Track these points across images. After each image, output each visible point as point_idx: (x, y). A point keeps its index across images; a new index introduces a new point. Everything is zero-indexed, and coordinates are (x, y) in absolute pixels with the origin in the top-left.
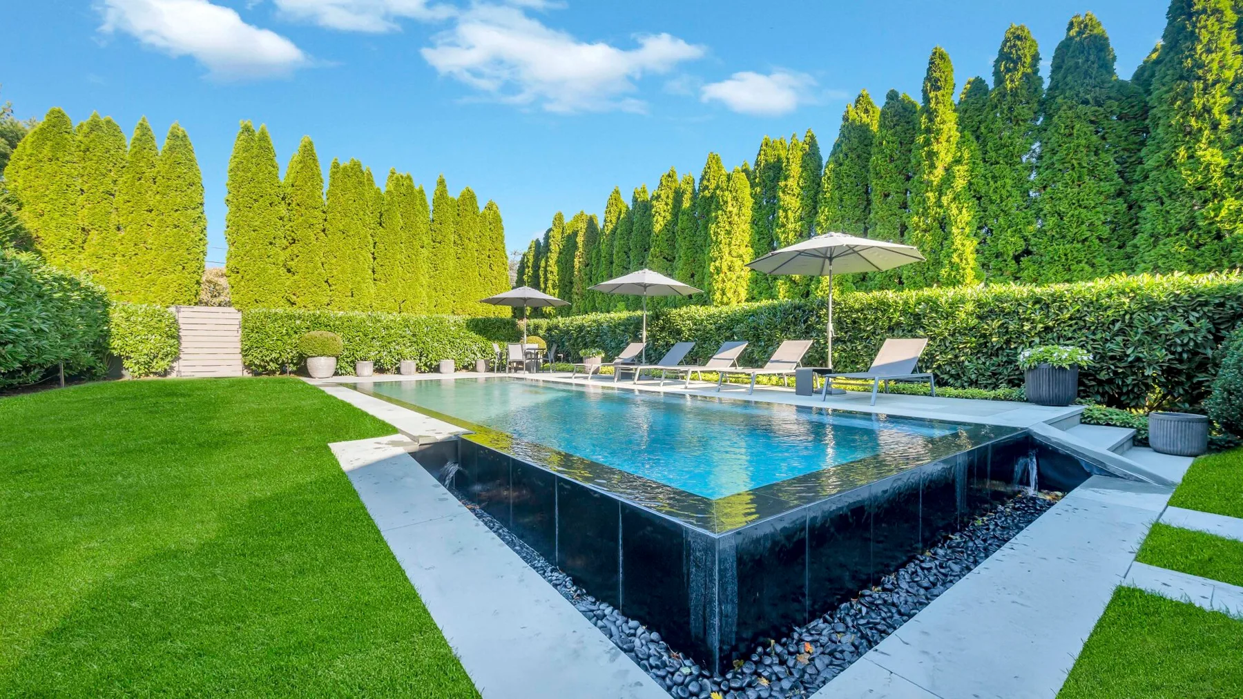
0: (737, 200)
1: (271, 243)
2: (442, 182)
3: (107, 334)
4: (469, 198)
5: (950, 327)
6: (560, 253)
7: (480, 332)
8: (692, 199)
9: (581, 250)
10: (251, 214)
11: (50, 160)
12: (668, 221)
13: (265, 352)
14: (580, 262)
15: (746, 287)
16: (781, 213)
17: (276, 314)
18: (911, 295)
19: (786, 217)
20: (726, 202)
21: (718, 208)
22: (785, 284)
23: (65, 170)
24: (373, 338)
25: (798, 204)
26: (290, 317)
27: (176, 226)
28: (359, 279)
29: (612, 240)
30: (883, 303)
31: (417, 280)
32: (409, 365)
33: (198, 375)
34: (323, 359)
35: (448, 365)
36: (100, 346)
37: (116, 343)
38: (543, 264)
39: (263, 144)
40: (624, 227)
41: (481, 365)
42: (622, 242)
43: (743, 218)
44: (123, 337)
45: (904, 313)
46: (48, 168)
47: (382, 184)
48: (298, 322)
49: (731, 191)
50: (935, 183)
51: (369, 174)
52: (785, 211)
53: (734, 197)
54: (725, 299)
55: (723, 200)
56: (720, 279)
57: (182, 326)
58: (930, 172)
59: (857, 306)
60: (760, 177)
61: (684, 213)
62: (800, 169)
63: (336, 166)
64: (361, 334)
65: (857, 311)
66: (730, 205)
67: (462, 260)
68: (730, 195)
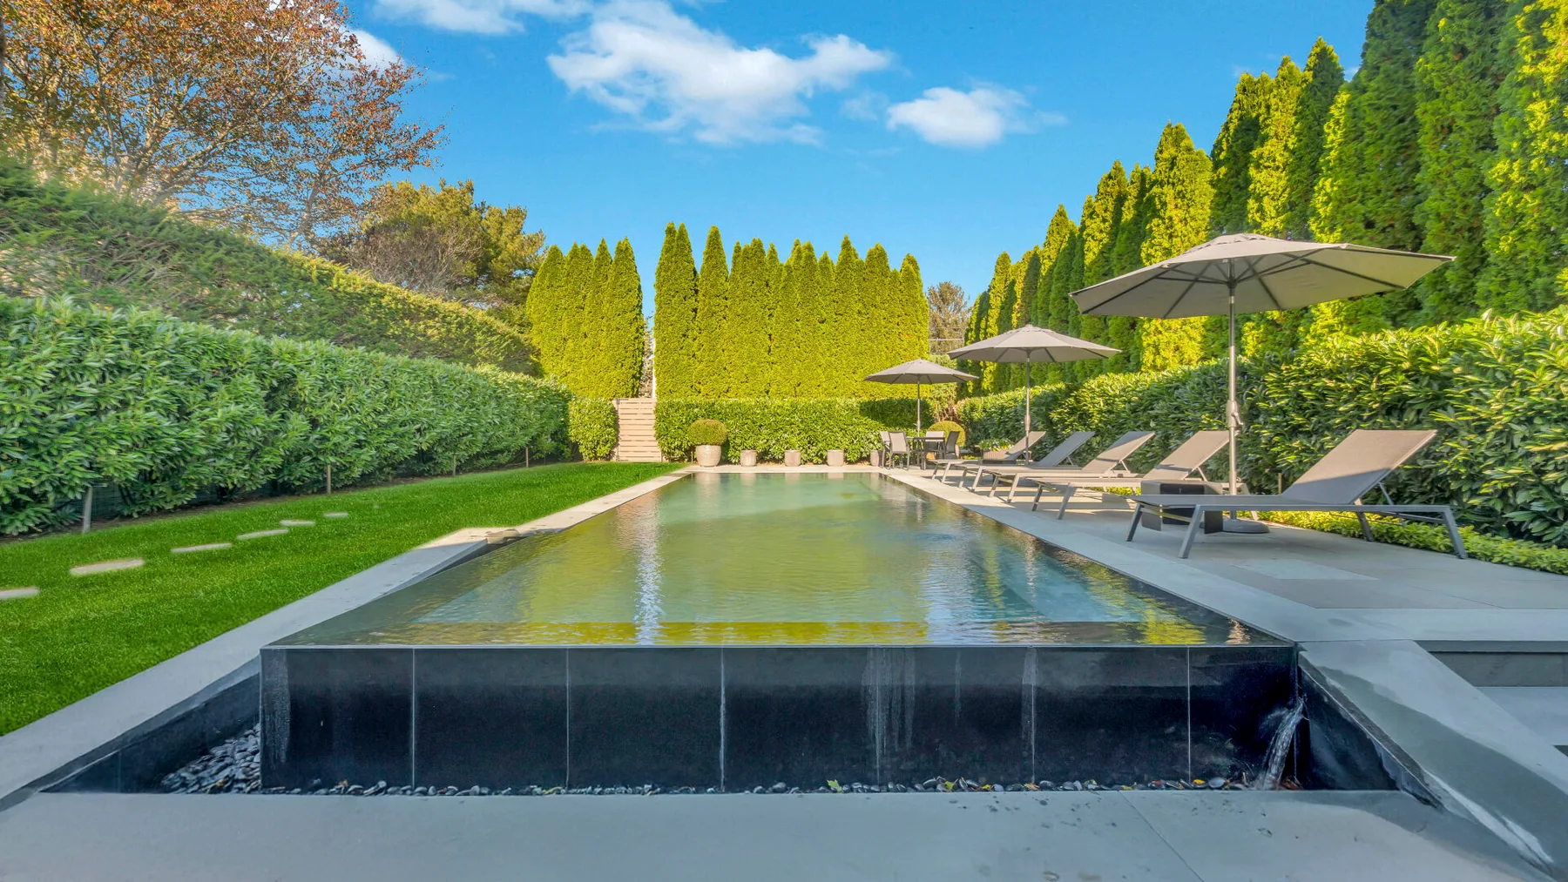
0: (1184, 197)
1: (684, 335)
2: (846, 245)
3: (565, 425)
4: (879, 256)
5: (1520, 404)
6: (1002, 308)
7: (875, 418)
8: (1136, 206)
9: (1019, 301)
10: (669, 311)
11: (548, 287)
12: (1105, 245)
13: (670, 440)
14: (1018, 318)
15: (1199, 339)
16: (1252, 204)
17: (678, 403)
18: (1434, 336)
19: (1261, 210)
20: (1164, 204)
21: (1155, 214)
22: (1257, 327)
23: (556, 294)
24: (761, 426)
25: (1282, 183)
26: (689, 406)
27: (618, 329)
28: (754, 363)
29: (1049, 285)
30: (1372, 357)
31: (814, 359)
32: (793, 455)
33: (631, 460)
34: (708, 446)
35: (835, 456)
36: (560, 434)
37: (572, 432)
38: (983, 325)
39: (681, 242)
40: (1063, 263)
41: (875, 457)
42: (1060, 285)
43: (1192, 224)
44: (577, 428)
45: (1413, 375)
46: (547, 294)
47: (785, 257)
48: (696, 410)
49: (1173, 184)
50: (1548, 79)
51: (773, 251)
52: (1259, 199)
53: (1179, 192)
54: (1159, 362)
55: (1161, 202)
56: (1153, 328)
57: (620, 416)
58: (1541, 57)
59: (1328, 364)
60: (1230, 148)
61: (1123, 230)
62: (1293, 119)
63: (738, 249)
64: (749, 421)
65: (1331, 374)
66: (1170, 207)
67: (867, 331)
68: (1172, 192)
